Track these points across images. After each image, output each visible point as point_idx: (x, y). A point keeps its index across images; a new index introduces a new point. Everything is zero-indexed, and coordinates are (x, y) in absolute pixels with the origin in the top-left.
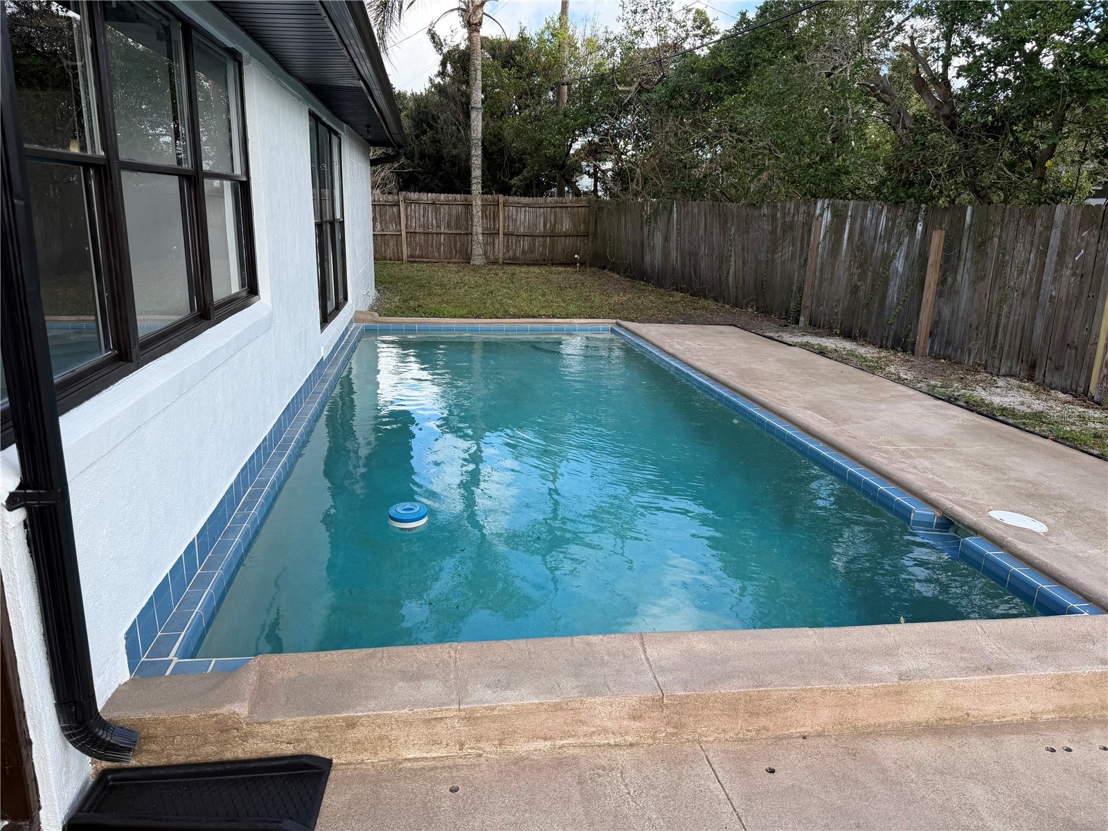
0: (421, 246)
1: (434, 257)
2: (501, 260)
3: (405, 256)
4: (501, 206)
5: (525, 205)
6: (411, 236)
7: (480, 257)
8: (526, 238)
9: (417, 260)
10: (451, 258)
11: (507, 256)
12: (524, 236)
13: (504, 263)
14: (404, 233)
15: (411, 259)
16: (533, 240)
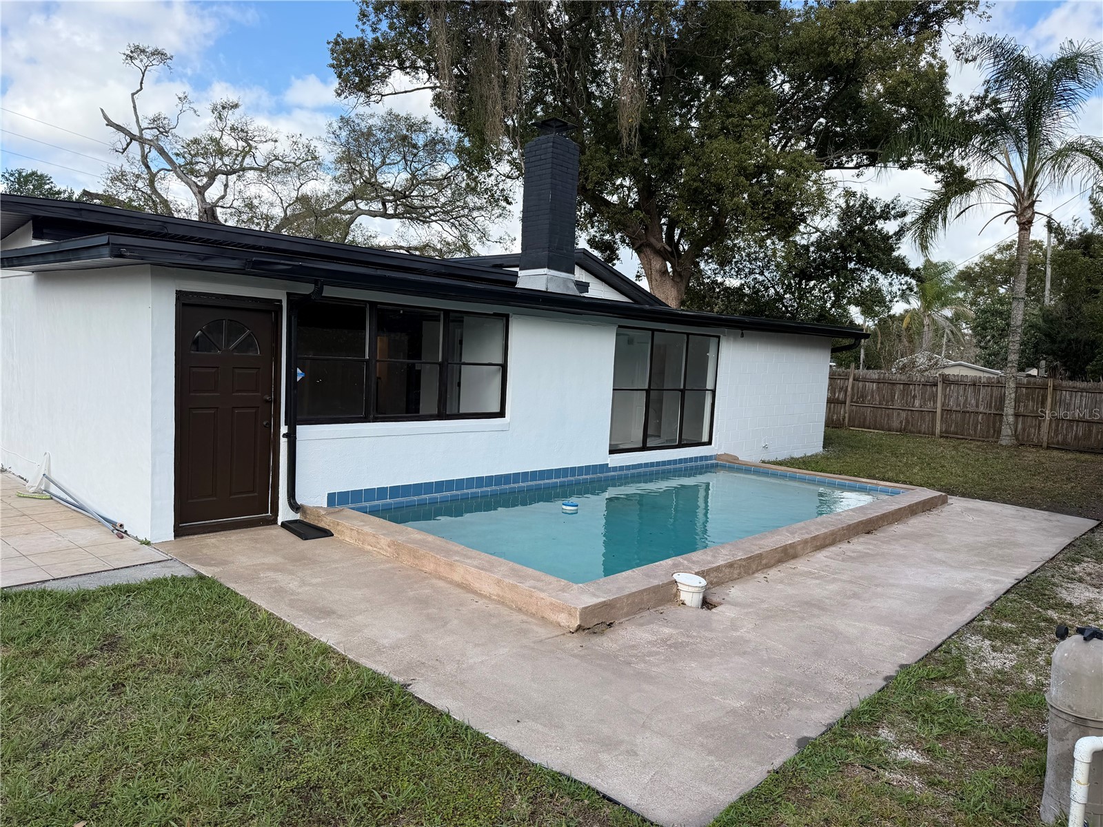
0: (957, 423)
1: (969, 435)
2: (1045, 445)
3: (938, 431)
4: (1050, 390)
5: (1082, 390)
6: (947, 414)
7: (1008, 438)
8: (1080, 424)
9: (950, 435)
10: (987, 437)
11: (1055, 440)
12: (1078, 421)
13: (1048, 448)
14: (939, 411)
15: (944, 435)
16: (1089, 427)
